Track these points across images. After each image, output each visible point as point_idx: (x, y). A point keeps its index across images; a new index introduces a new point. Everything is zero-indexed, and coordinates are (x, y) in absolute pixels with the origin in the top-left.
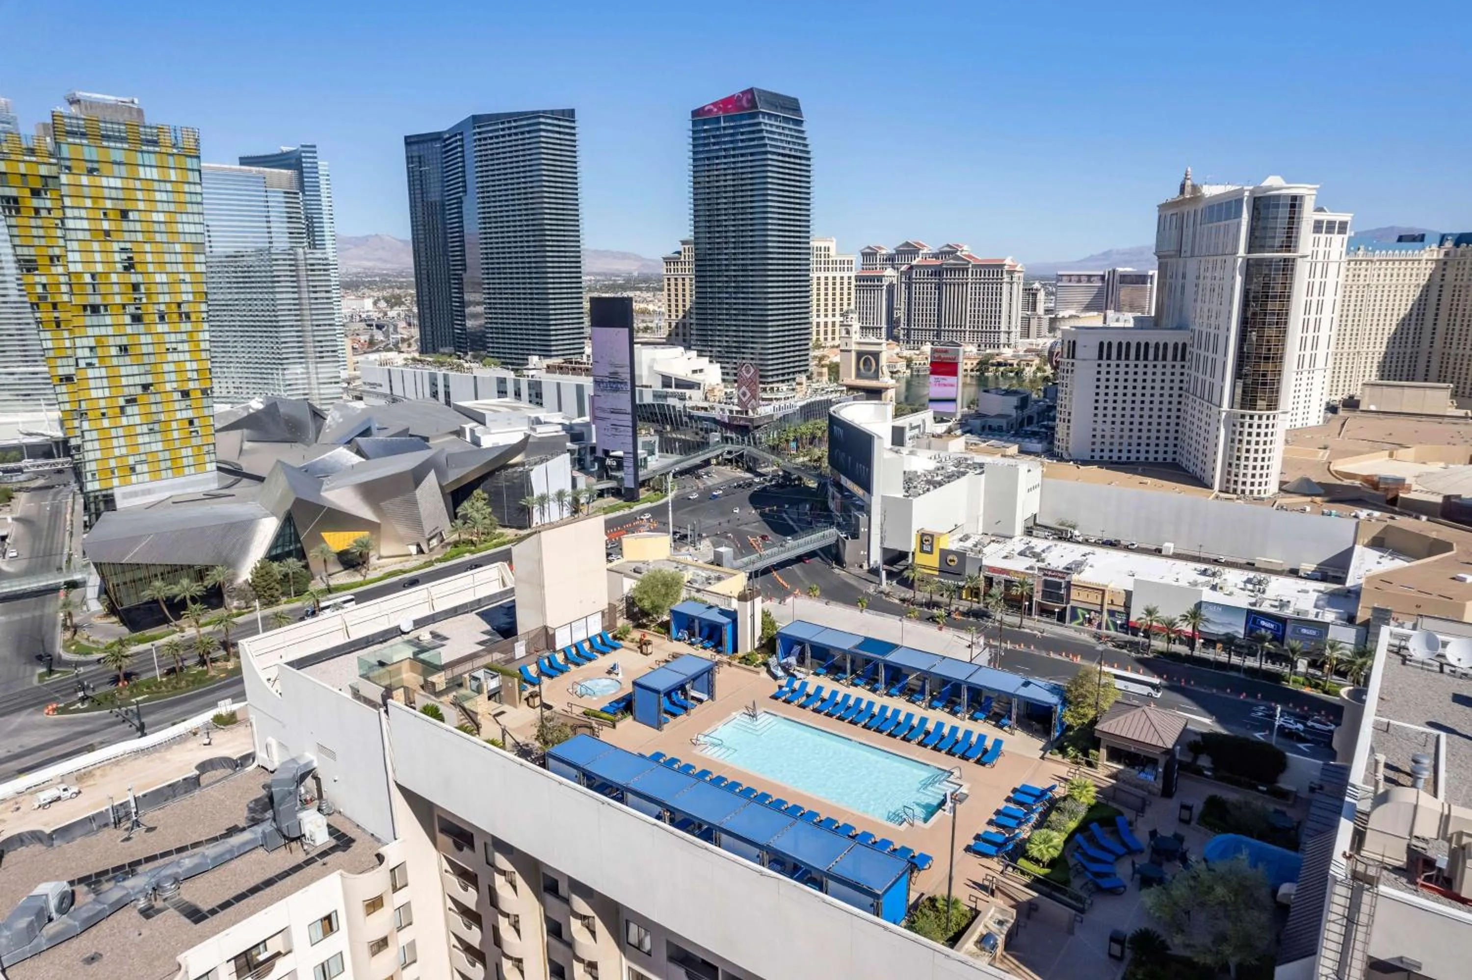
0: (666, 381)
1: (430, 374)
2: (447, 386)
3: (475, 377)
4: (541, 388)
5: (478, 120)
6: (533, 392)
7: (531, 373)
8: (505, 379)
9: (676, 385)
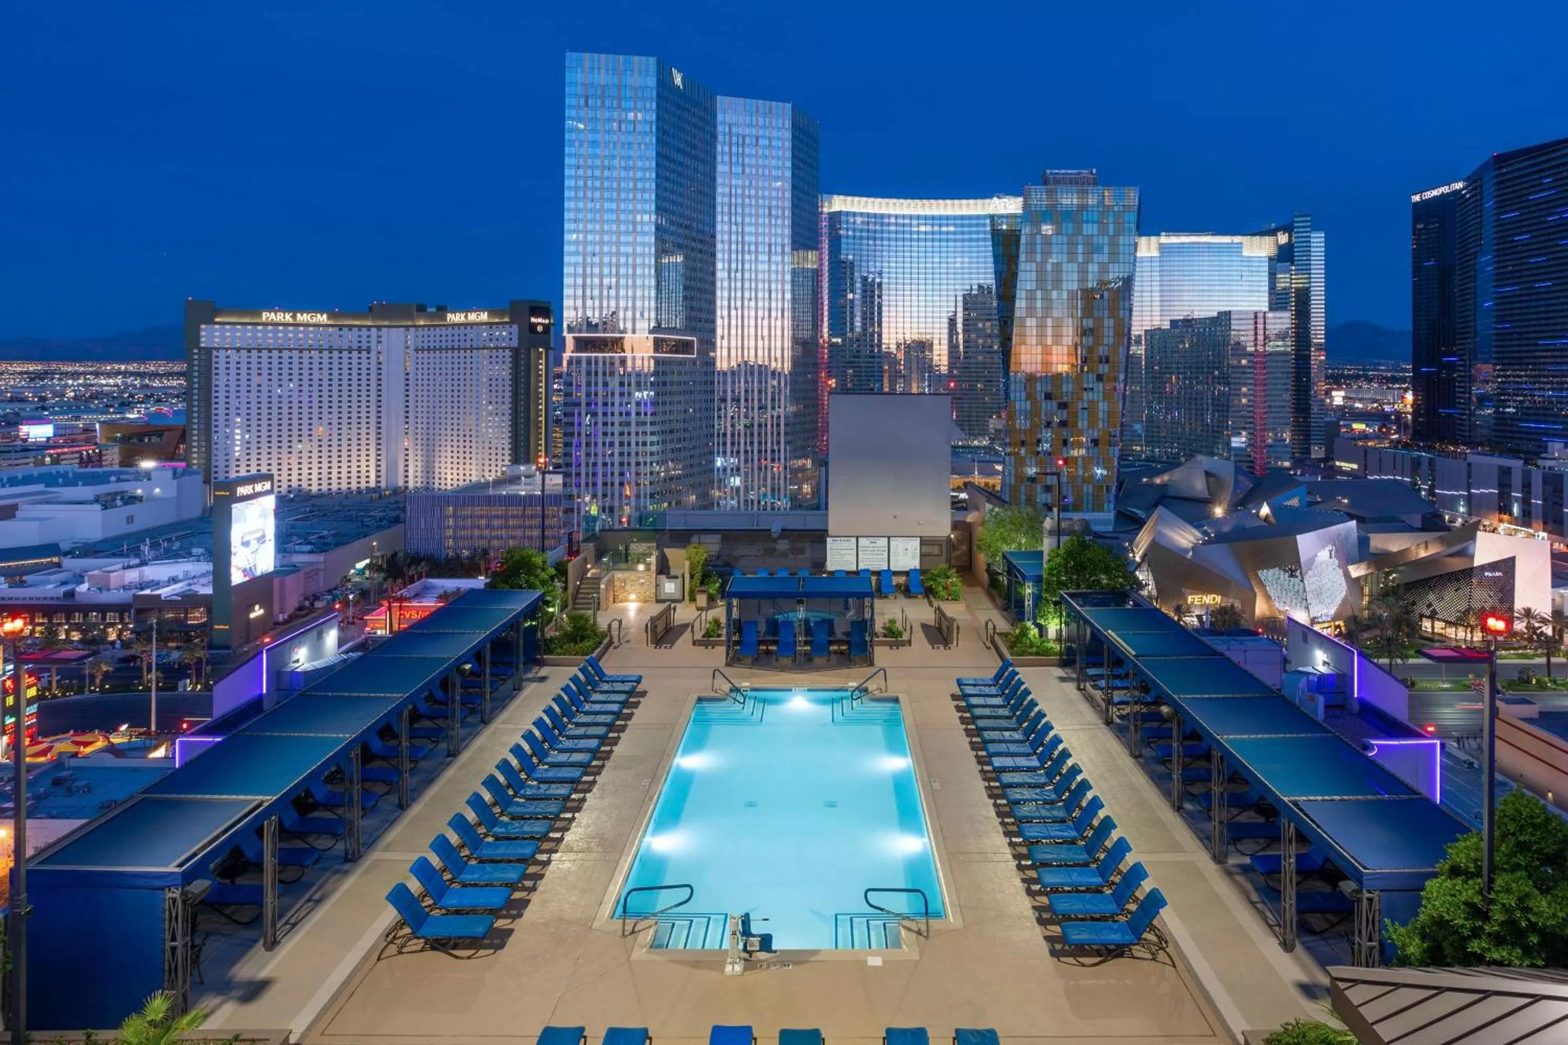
1: (1414, 457)
2: (1431, 473)
3: (1469, 465)
4: (1562, 482)
5: (1500, 160)
6: (1551, 488)
7: (1548, 463)
8: (1510, 469)
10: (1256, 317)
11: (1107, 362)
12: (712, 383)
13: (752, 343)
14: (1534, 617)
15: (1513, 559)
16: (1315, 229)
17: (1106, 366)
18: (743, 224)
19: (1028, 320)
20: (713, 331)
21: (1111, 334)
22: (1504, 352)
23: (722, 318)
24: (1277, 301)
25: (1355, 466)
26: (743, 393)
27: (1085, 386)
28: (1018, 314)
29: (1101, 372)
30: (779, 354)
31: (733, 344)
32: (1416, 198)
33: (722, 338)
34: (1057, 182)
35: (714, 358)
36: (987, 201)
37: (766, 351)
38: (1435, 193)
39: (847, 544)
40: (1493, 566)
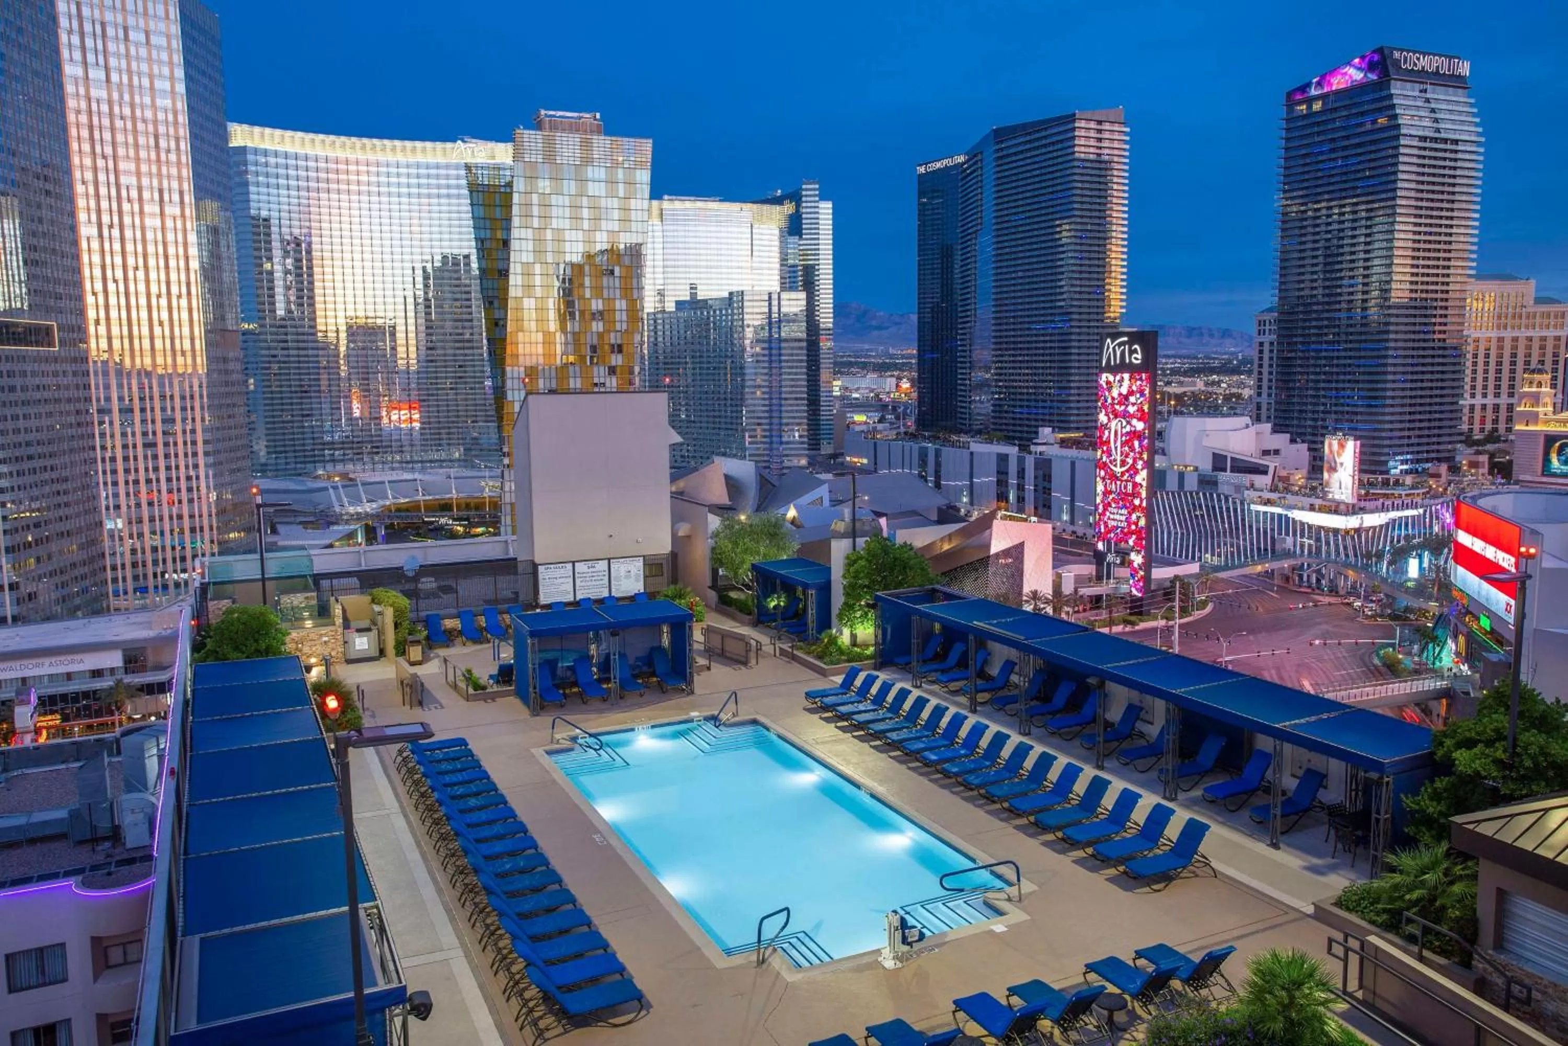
0: (1219, 462)
1: (921, 448)
2: (938, 465)
3: (972, 453)
4: (1050, 468)
5: (1000, 135)
6: (1041, 473)
7: (1040, 449)
8: (1007, 455)
9: (1232, 467)
10: (770, 298)
11: (620, 350)
12: (87, 387)
13: (145, 331)
14: (1039, 599)
15: (1022, 545)
16: (823, 198)
17: (620, 357)
18: (115, 157)
19: (526, 301)
20: (81, 312)
21: (624, 318)
22: (1001, 337)
23: (94, 294)
24: (788, 282)
25: (865, 461)
26: (136, 401)
27: (596, 380)
28: (512, 292)
29: (613, 363)
30: (187, 345)
31: (115, 331)
32: (922, 170)
33: (97, 322)
34: (554, 127)
35: (87, 351)
36: (449, 145)
37: (168, 342)
38: (939, 165)
39: (562, 571)
40: (1006, 553)
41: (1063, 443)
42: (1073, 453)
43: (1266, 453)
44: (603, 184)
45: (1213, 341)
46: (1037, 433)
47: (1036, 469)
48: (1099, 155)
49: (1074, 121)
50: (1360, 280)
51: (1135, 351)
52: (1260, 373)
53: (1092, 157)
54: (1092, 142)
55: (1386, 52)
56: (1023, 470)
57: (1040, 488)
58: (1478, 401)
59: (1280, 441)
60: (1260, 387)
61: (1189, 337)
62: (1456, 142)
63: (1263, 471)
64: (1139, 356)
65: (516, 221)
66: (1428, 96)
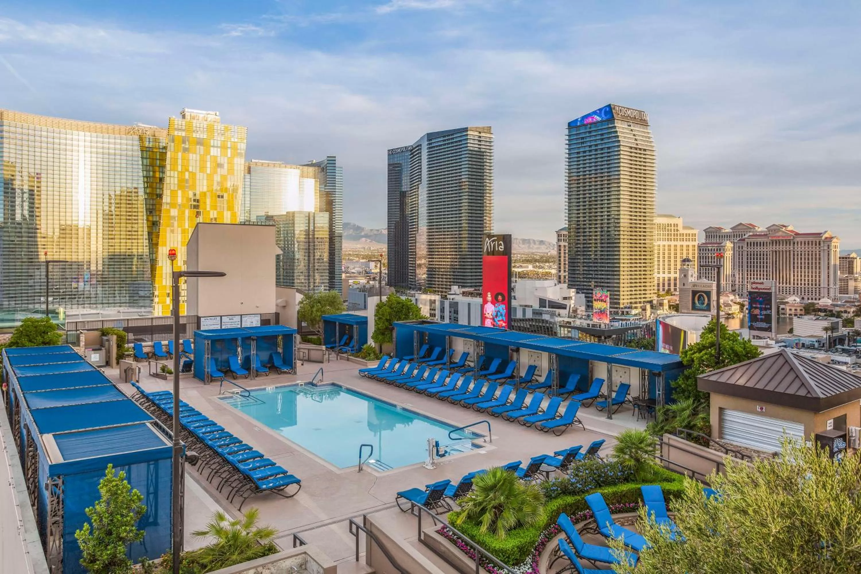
0: (542, 302)
4: (457, 306)
5: (430, 136)
6: (453, 309)
7: (452, 297)
8: (435, 300)
9: (549, 305)
10: (309, 216)
39: (215, 319)
41: (464, 294)
42: (469, 299)
43: (565, 298)
44: (219, 150)
45: (536, 246)
46: (450, 289)
47: (450, 307)
48: (480, 148)
49: (467, 131)
50: (606, 213)
51: (501, 244)
52: (560, 260)
53: (476, 149)
54: (476, 142)
55: (612, 107)
56: (444, 308)
57: (452, 317)
58: (661, 275)
59: (572, 292)
60: (560, 268)
61: (523, 244)
62: (645, 150)
63: (564, 307)
64: (503, 247)
65: (168, 167)
66: (632, 128)
